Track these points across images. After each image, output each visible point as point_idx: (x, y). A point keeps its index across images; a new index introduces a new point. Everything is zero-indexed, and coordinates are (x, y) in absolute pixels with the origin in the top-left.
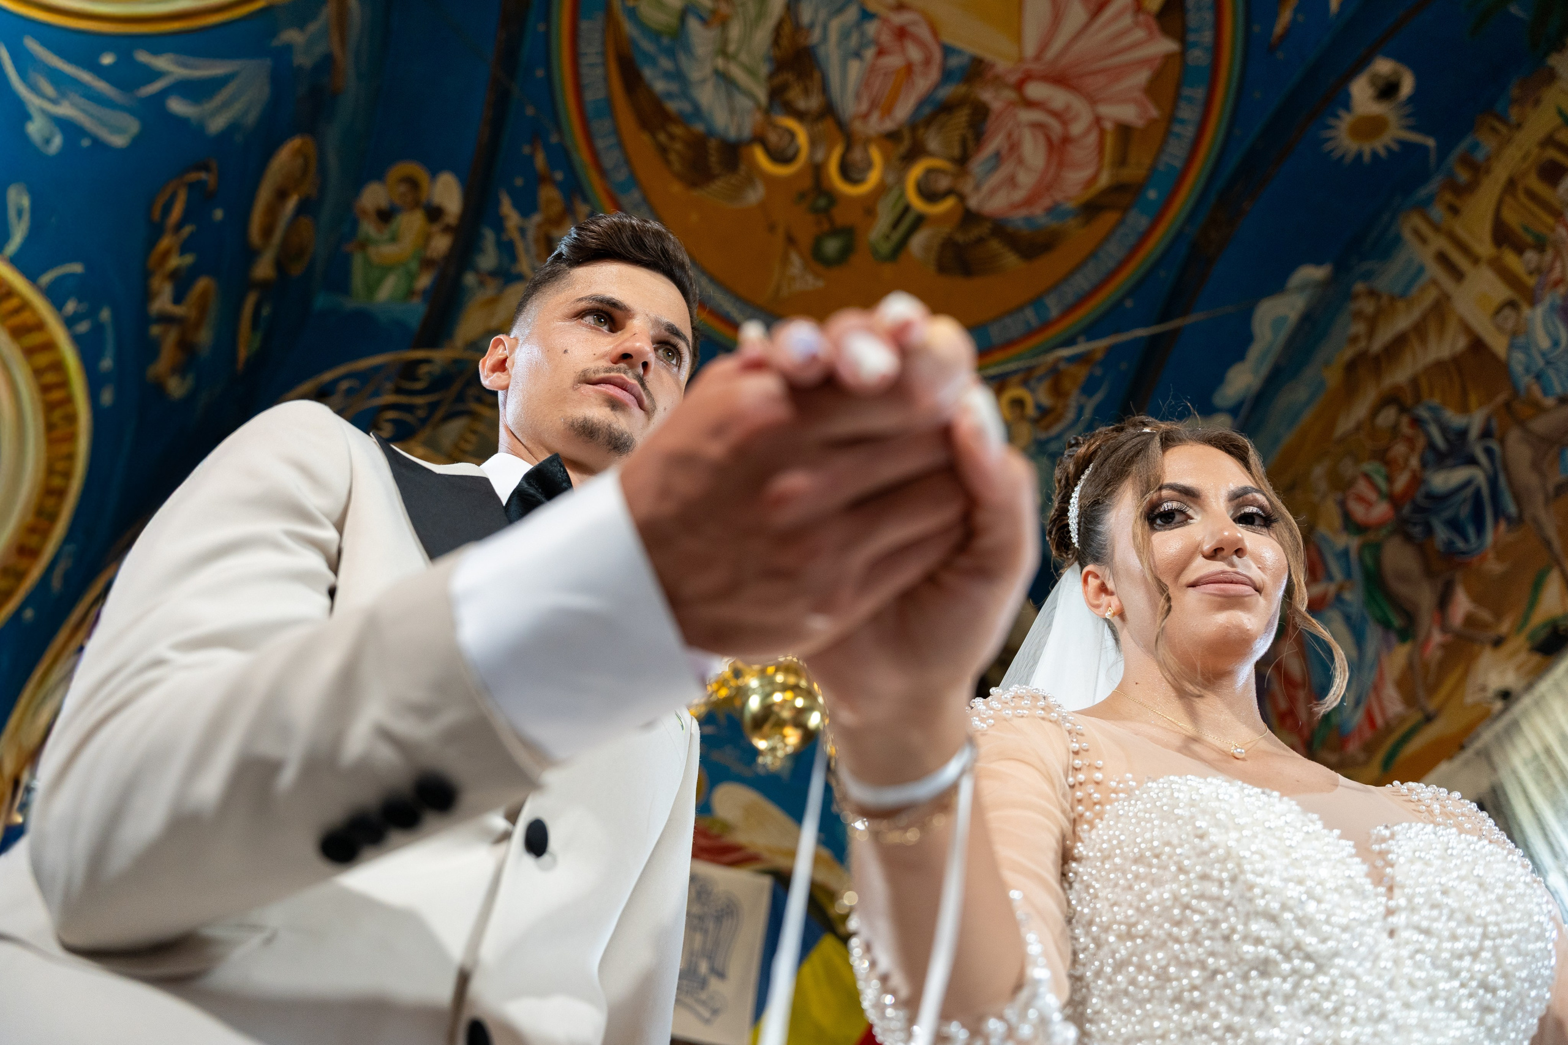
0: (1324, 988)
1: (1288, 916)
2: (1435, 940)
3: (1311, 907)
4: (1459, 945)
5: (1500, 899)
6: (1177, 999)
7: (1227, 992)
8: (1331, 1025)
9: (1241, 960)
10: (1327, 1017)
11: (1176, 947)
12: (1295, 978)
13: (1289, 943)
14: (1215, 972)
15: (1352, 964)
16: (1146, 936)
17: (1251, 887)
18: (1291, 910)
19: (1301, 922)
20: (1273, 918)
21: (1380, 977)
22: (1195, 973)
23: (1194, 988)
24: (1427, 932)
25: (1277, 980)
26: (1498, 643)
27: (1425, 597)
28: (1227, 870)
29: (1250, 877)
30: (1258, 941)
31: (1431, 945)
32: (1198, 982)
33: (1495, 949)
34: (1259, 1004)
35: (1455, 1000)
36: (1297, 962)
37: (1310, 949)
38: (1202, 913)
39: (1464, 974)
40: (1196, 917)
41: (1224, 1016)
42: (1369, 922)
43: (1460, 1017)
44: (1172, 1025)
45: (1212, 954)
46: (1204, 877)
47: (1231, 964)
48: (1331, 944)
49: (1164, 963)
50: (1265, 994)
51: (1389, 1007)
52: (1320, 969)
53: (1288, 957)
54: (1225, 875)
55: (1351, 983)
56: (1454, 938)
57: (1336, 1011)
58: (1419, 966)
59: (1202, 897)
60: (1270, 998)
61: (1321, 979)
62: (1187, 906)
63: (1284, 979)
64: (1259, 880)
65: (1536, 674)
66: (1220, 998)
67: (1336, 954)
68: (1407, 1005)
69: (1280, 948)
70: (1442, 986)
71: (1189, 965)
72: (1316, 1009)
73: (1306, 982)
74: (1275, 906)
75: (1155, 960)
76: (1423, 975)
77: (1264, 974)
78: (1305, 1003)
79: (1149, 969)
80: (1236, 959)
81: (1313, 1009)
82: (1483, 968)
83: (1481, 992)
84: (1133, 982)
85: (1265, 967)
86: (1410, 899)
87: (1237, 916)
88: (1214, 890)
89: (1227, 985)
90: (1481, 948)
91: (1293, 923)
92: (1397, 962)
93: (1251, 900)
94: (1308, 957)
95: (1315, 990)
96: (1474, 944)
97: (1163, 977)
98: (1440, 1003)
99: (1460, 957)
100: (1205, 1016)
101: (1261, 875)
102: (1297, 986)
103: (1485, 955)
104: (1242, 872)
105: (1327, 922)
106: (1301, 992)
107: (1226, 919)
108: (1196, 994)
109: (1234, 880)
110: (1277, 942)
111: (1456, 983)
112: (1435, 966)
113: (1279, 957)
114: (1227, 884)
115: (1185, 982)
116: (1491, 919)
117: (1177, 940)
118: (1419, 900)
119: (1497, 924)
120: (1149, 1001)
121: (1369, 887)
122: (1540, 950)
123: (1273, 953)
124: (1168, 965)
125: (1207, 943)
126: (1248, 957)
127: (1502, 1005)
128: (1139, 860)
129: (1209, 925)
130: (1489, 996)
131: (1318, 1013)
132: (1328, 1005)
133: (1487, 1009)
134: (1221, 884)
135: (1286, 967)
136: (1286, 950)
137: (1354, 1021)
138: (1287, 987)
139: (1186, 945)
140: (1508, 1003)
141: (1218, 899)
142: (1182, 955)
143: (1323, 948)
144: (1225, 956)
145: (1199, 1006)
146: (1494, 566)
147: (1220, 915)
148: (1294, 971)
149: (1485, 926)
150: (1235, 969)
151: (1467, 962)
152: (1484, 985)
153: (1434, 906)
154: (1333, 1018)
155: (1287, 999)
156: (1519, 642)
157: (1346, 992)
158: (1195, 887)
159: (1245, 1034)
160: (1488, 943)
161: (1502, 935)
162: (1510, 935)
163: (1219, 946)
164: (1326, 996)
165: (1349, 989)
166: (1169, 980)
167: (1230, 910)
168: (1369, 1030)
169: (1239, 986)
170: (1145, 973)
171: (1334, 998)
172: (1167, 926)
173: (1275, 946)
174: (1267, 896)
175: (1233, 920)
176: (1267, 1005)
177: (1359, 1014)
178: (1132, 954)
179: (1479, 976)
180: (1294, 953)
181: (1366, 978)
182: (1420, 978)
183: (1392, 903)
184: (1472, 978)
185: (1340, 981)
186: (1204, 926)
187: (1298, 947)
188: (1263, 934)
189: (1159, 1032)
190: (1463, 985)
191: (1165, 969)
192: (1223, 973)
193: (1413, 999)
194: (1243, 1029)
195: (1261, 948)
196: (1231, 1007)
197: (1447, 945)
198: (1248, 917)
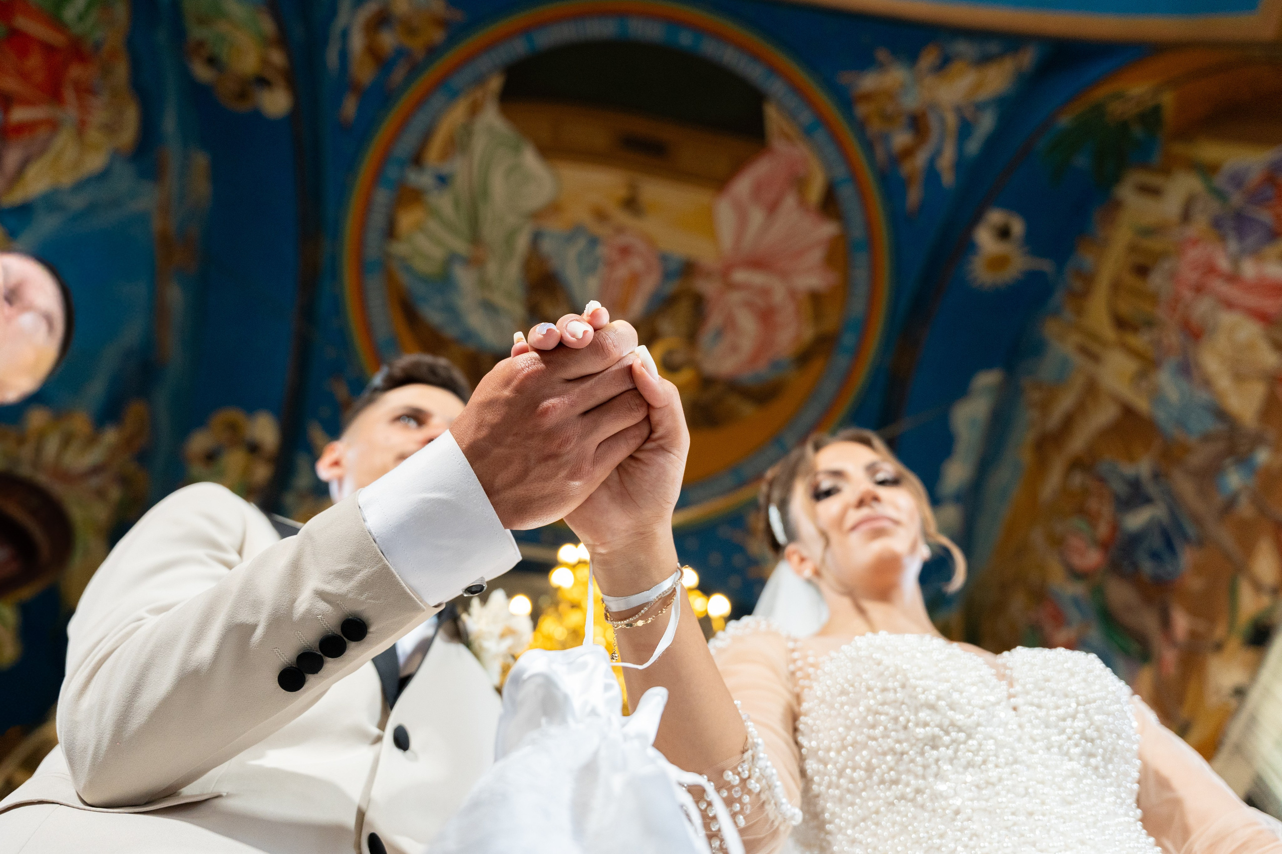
0: (973, 748)
1: (942, 703)
2: (1044, 710)
3: (956, 696)
4: (1061, 712)
5: (1085, 680)
6: (882, 782)
7: (911, 765)
8: (982, 772)
9: (918, 740)
10: (980, 767)
11: (874, 743)
12: (955, 745)
13: (946, 722)
14: (902, 754)
15: (989, 729)
16: (854, 744)
17: (915, 688)
18: (943, 699)
19: (952, 707)
20: (932, 707)
21: (1010, 736)
22: (889, 758)
23: (891, 769)
24: (1039, 706)
25: (942, 749)
26: (1219, 647)
27: (1149, 621)
28: (897, 681)
29: (912, 681)
30: (926, 725)
31: (1042, 713)
32: (892, 764)
33: (1086, 712)
34: (934, 768)
35: (1065, 748)
36: (953, 734)
37: (959, 723)
38: (887, 714)
39: (1069, 731)
40: (883, 718)
41: (913, 782)
42: (998, 703)
43: (1071, 760)
44: (881, 801)
45: (899, 741)
46: (884, 690)
47: (912, 745)
48: (974, 718)
49: (868, 758)
50: (937, 761)
51: (1019, 753)
52: (969, 736)
53: (947, 733)
54: (896, 684)
55: (991, 742)
56: (1057, 707)
57: (984, 762)
58: (1034, 727)
59: (883, 704)
60: (940, 763)
61: (970, 742)
62: (877, 713)
63: (947, 747)
64: (918, 682)
65: (1255, 668)
66: (909, 771)
67: (978, 725)
68: (1032, 752)
69: (940, 726)
70: (1053, 738)
71: (885, 754)
72: (972, 763)
73: (962, 746)
74: (932, 698)
75: (863, 757)
76: (1039, 731)
77: (934, 747)
78: (963, 761)
79: (860, 768)
80: (914, 741)
81: (969, 765)
82: (1080, 724)
83: (1083, 742)
84: (852, 781)
85: (934, 743)
86: (1024, 686)
87: (909, 710)
88: (891, 696)
89: (912, 761)
90: (1077, 712)
91: (947, 708)
92: (1021, 726)
93: (916, 698)
94: (960, 730)
95: (969, 751)
96: (1071, 710)
97: (870, 769)
98: (1055, 750)
99: (1064, 720)
100: (900, 786)
101: (921, 679)
102: (956, 751)
103: (1081, 716)
104: (907, 679)
105: (969, 703)
106: (959, 753)
107: (902, 715)
108: (892, 773)
109: (903, 686)
110: (937, 722)
111: (1064, 737)
112: (1047, 727)
113: (941, 733)
114: (899, 689)
115: (884, 766)
116: (1080, 692)
117: (875, 739)
118: (1029, 686)
119: (1085, 695)
120: (864, 790)
121: (994, 681)
122: (1118, 710)
123: (937, 730)
124: (871, 758)
125: (893, 734)
126: (920, 736)
127: (1100, 751)
128: (843, 692)
129: (892, 721)
130: (1089, 744)
131: (973, 766)
132: (979, 759)
133: (1091, 755)
134: (895, 691)
135: (946, 739)
136: (945, 727)
137: (997, 766)
138: (950, 752)
139: (880, 740)
140: (1105, 750)
141: (895, 701)
142: (879, 748)
143: (970, 722)
144: (907, 740)
145: (895, 782)
146: (1195, 584)
147: (898, 713)
148: (953, 741)
149: (1077, 697)
150: (915, 748)
151: (1069, 722)
152: (1084, 737)
153: (1041, 689)
154: (983, 767)
155: (951, 761)
156: (1234, 644)
157: (988, 747)
158: (879, 697)
159: (927, 791)
160: (1081, 708)
161: (1088, 702)
162: (1095, 701)
163: (902, 735)
164: (976, 753)
165: (990, 745)
166: (874, 769)
167: (904, 707)
168: (1007, 770)
169: (918, 759)
170: (858, 770)
171: (981, 753)
172: (865, 730)
173: (937, 726)
174: (926, 693)
175: (906, 713)
176: (939, 768)
177: (999, 760)
178: (847, 761)
179: (1078, 730)
180: (950, 729)
181: (999, 737)
182: (1038, 734)
183: (1012, 691)
184: (1075, 733)
185: (984, 742)
186: (889, 723)
187: (952, 724)
188: (928, 719)
189: (873, 809)
190: (1069, 738)
191: (869, 763)
192: (907, 753)
193: (1034, 747)
194: (926, 788)
195: (928, 729)
196: (916, 776)
197: (1053, 712)
198: (917, 711)
